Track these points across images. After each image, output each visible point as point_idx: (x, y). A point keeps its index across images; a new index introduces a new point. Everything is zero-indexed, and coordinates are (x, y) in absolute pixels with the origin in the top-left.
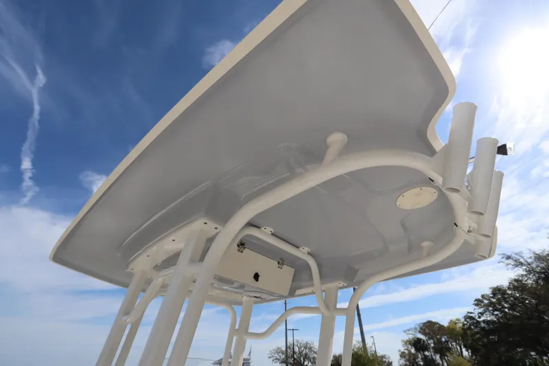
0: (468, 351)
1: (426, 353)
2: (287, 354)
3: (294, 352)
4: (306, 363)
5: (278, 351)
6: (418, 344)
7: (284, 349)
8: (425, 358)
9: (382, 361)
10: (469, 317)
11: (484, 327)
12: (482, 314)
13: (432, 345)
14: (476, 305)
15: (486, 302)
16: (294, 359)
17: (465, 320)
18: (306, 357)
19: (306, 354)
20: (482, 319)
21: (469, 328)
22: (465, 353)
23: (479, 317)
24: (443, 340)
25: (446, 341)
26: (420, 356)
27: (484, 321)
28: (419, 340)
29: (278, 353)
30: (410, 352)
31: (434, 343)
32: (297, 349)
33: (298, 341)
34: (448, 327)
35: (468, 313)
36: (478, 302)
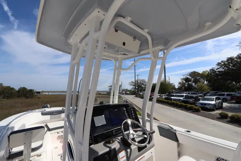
0: (207, 82)
1: (190, 83)
2: (135, 83)
3: (138, 83)
4: (142, 86)
5: (132, 82)
6: (187, 80)
7: (134, 82)
8: (189, 84)
9: (171, 85)
10: (212, 70)
11: (217, 73)
12: (218, 68)
13: (193, 80)
14: (217, 65)
15: (222, 64)
16: (138, 85)
17: (210, 71)
18: (142, 84)
19: (143, 83)
20: (218, 70)
21: (211, 74)
22: (205, 82)
23: (217, 70)
24: (198, 78)
25: (199, 79)
26: (187, 83)
27: (218, 71)
28: (188, 78)
29: (132, 83)
30: (183, 82)
31: (194, 79)
32: (139, 82)
33: (139, 79)
34: (202, 74)
35: (213, 68)
36: (219, 64)
